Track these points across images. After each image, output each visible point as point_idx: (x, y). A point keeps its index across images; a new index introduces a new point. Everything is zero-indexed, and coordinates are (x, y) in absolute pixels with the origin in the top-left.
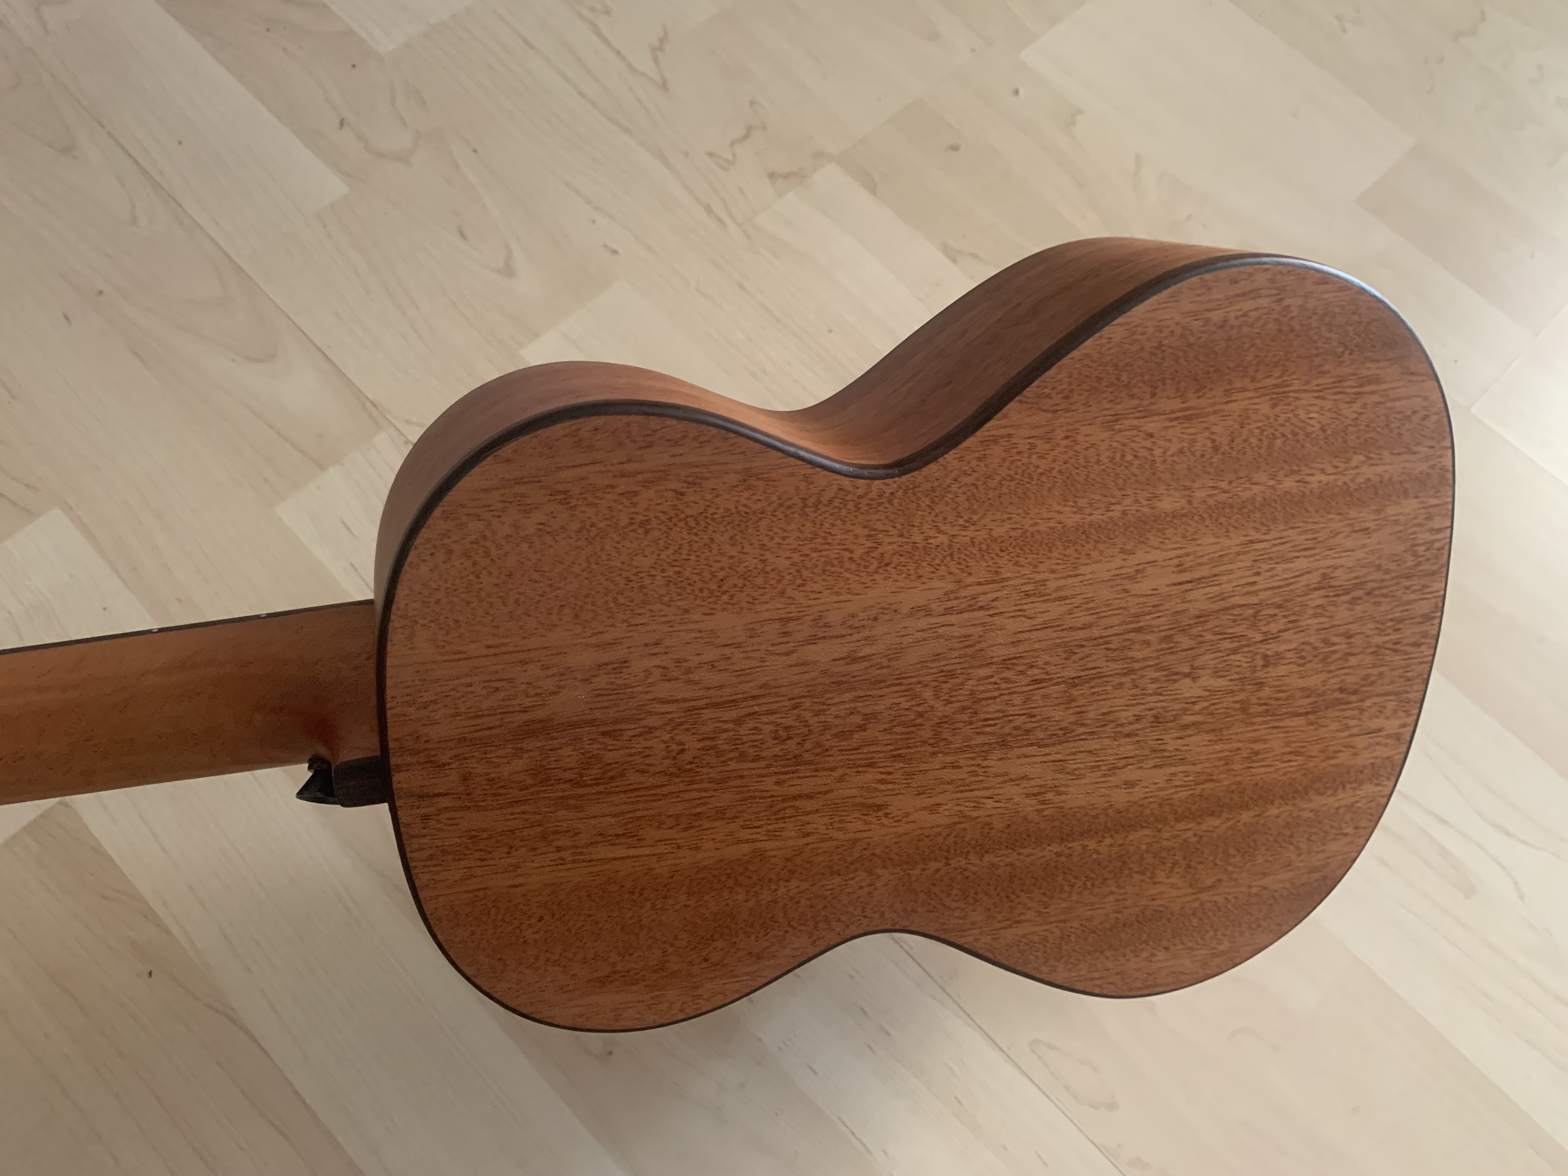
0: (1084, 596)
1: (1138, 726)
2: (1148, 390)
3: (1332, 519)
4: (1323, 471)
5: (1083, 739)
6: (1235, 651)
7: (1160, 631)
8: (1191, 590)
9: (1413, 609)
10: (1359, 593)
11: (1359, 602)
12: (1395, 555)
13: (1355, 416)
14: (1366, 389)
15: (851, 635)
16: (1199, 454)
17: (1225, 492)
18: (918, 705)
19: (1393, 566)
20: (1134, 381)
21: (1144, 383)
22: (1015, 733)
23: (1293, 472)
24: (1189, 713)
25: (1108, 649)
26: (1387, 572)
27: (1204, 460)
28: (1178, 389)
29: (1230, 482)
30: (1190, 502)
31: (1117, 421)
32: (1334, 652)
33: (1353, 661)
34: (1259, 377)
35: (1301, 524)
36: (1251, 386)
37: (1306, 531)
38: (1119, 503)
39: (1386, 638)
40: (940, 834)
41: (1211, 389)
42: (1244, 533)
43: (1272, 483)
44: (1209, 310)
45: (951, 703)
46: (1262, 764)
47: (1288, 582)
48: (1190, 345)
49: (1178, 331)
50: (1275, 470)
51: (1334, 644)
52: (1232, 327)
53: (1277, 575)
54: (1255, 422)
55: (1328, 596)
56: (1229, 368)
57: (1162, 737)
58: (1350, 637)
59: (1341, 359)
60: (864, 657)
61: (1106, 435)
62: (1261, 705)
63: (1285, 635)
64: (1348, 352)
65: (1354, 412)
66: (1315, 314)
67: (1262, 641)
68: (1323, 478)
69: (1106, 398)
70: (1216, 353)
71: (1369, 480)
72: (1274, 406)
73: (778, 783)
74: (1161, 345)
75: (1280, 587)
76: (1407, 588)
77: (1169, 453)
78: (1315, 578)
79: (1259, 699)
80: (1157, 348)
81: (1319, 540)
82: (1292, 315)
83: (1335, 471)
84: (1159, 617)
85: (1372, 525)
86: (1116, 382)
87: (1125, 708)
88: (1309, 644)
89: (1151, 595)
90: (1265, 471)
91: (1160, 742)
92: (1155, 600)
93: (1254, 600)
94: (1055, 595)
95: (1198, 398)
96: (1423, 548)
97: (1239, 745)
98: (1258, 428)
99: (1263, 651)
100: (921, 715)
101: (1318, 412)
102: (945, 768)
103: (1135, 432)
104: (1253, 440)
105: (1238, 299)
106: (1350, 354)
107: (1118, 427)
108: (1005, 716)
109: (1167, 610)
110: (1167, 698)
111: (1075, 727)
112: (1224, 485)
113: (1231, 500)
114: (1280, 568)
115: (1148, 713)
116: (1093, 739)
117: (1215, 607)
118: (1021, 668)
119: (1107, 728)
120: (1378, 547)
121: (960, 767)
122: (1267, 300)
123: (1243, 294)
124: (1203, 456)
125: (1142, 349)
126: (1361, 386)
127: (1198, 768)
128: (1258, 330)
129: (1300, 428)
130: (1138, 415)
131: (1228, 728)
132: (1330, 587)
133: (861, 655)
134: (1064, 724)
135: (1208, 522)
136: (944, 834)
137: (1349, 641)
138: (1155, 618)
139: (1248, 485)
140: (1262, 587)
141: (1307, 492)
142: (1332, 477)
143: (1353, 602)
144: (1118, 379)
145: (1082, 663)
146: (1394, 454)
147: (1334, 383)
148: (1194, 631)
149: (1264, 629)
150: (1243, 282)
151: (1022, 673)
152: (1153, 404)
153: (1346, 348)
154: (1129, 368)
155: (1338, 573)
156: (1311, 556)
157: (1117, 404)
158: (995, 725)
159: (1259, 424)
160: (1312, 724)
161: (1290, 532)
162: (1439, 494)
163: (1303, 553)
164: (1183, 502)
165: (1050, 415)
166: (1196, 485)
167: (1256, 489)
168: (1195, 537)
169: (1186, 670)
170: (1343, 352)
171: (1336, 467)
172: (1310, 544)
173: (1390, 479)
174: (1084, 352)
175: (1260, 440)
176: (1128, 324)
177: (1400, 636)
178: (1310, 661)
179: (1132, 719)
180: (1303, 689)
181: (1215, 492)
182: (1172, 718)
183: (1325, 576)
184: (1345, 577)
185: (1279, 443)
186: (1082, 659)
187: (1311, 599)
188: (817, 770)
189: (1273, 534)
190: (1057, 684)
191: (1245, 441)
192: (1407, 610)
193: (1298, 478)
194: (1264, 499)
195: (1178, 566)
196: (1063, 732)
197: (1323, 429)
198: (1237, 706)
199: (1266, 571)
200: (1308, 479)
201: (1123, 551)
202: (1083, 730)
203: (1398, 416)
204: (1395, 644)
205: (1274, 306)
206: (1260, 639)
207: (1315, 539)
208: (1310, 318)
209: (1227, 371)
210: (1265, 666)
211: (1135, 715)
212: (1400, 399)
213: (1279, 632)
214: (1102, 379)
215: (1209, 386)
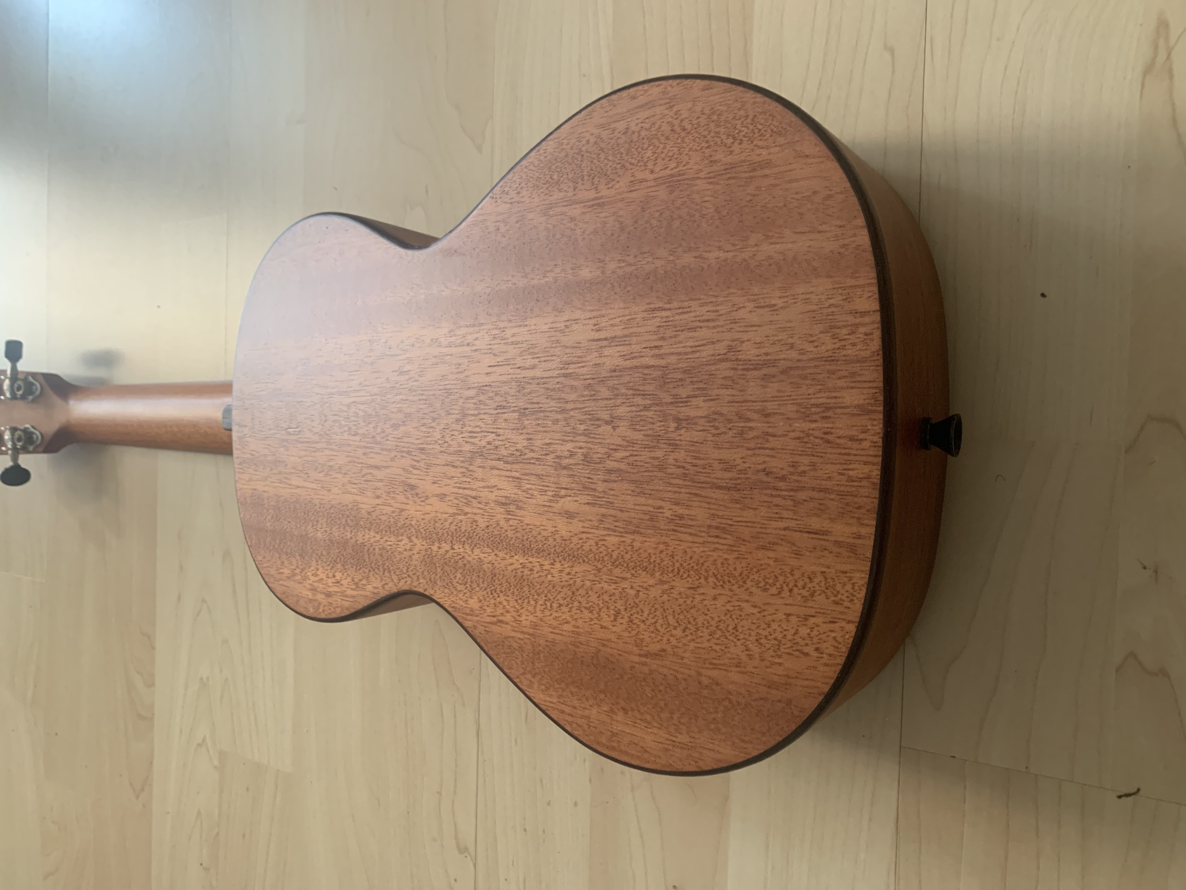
0: (530, 343)
1: (571, 461)
2: (571, 184)
3: (733, 293)
4: (720, 248)
5: (532, 463)
6: (646, 408)
7: (585, 380)
8: (605, 347)
9: (843, 397)
10: (773, 371)
11: (773, 380)
12: (812, 336)
13: (749, 198)
14: (759, 173)
15: (401, 355)
16: (609, 233)
17: (630, 265)
18: (432, 412)
19: (810, 348)
20: (562, 179)
21: (569, 180)
22: (488, 447)
23: (690, 249)
24: (611, 459)
25: (548, 389)
26: (802, 352)
27: (613, 238)
28: (593, 184)
29: (635, 257)
30: (603, 272)
31: (551, 208)
32: (751, 428)
33: (773, 442)
34: (657, 169)
35: (702, 297)
36: (652, 177)
37: (706, 304)
38: (551, 271)
39: (814, 425)
40: (446, 520)
41: (618, 182)
42: (648, 301)
43: (671, 258)
44: (615, 122)
45: (451, 414)
46: (689, 530)
47: (694, 349)
48: (602, 150)
49: (592, 140)
50: (675, 246)
51: (749, 420)
52: (633, 132)
53: (681, 342)
54: (654, 206)
55: (735, 369)
56: (631, 164)
57: (592, 476)
58: (767, 415)
59: (731, 149)
60: (406, 372)
61: (544, 218)
62: (679, 467)
63: (694, 402)
64: (737, 142)
65: (748, 194)
66: (703, 114)
67: (671, 403)
68: (722, 254)
69: (542, 193)
70: (622, 154)
71: (770, 257)
72: (671, 192)
73: (365, 454)
74: (580, 150)
75: (686, 354)
76: (833, 372)
77: (587, 232)
78: (721, 348)
79: (676, 460)
80: (577, 154)
81: (720, 313)
82: (682, 117)
83: (733, 248)
84: (583, 367)
85: (780, 303)
86: (550, 180)
87: (561, 442)
88: (722, 415)
89: (575, 347)
90: (665, 248)
91: (590, 480)
92: (579, 353)
93: (663, 362)
94: (511, 340)
95: (609, 188)
96: (845, 331)
97: (662, 503)
98: (657, 211)
99: (674, 413)
100: (434, 420)
101: (711, 196)
102: (448, 465)
103: (563, 217)
104: (654, 223)
105: (637, 110)
106: (740, 144)
107: (551, 213)
108: (482, 432)
109: (588, 361)
110: (592, 440)
111: (527, 451)
112: (630, 259)
113: (636, 272)
114: (682, 336)
115: (579, 450)
116: (540, 465)
117: (628, 364)
118: (491, 394)
119: (548, 457)
120: (789, 325)
121: (456, 467)
122: (662, 108)
123: (642, 106)
124: (612, 234)
125: (567, 156)
126: (754, 170)
127: (624, 516)
128: (655, 133)
129: (696, 210)
130: (566, 204)
131: (648, 483)
132: (737, 360)
133: (405, 370)
134: (519, 447)
135: (618, 290)
136: (450, 521)
137: (766, 420)
138: (580, 367)
139: (650, 259)
140: (668, 351)
141: (705, 266)
142: (732, 254)
143: (765, 378)
144: (551, 178)
145: (529, 397)
146: (796, 233)
147: (725, 170)
148: (610, 383)
149: (674, 392)
150: (641, 97)
151: (491, 398)
152: (574, 195)
153: (735, 138)
154: (559, 170)
155: (744, 347)
156: (714, 327)
157: (551, 196)
158: (476, 437)
159: (658, 208)
160: (737, 502)
161: (692, 303)
162: (857, 275)
163: (706, 324)
164: (598, 273)
165: (509, 205)
166: (607, 259)
167: (659, 263)
168: (608, 301)
169: (607, 417)
170: (733, 143)
171: (734, 245)
172: (712, 316)
173: (795, 258)
174: (529, 160)
175: (660, 221)
176: (558, 138)
177: (831, 425)
178: (725, 433)
179: (567, 454)
180: (721, 461)
181: (623, 264)
182: (598, 461)
183: (730, 348)
184: (754, 351)
185: (677, 223)
186: (530, 393)
187: (718, 370)
188: (382, 449)
189: (675, 304)
190: (514, 411)
191: (646, 222)
192: (835, 398)
193: (696, 254)
194: (666, 272)
195: (595, 325)
196: (519, 454)
197: (717, 210)
198: (656, 463)
199: (671, 337)
200: (706, 255)
201: (555, 309)
202: (532, 455)
203: (796, 196)
204: (825, 433)
205: (667, 112)
206: (670, 401)
207: (717, 311)
208: (698, 118)
209: (631, 167)
210: (677, 428)
211: (568, 451)
212: (797, 180)
213: (688, 397)
214: (541, 178)
215: (617, 179)
